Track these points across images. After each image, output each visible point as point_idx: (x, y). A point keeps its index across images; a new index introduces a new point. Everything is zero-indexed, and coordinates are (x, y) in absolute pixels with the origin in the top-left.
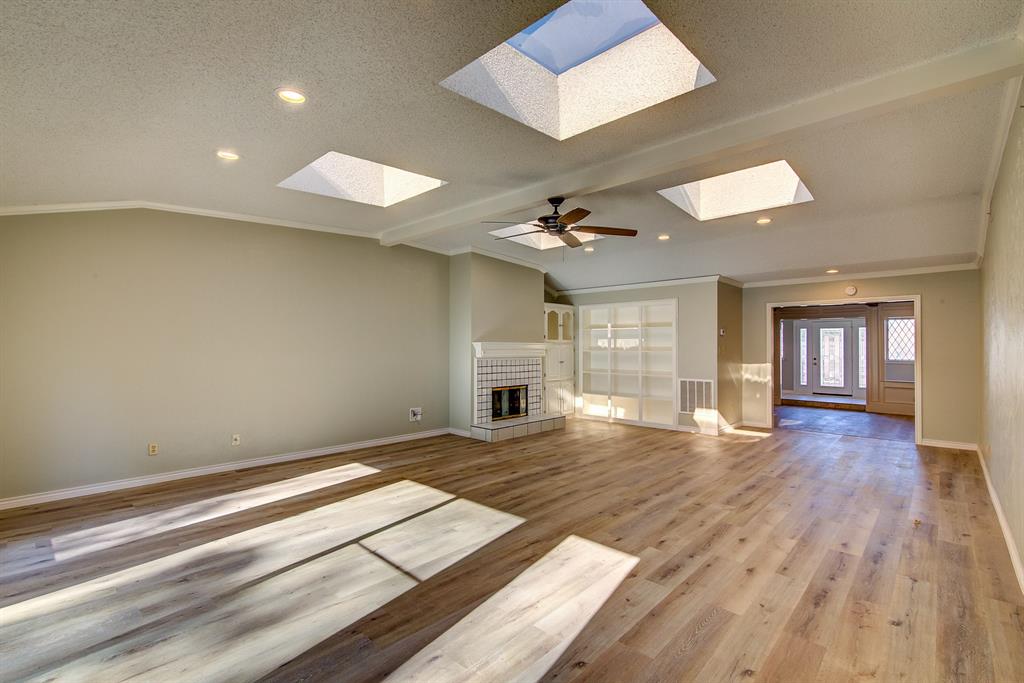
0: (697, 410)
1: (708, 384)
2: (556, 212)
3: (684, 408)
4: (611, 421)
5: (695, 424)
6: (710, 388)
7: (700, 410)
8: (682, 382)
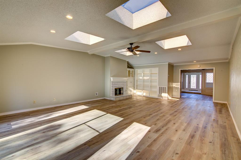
2: (131, 47)
3: (160, 93)
4: (142, 96)
5: (162, 97)
6: (166, 88)
7: (163, 93)
8: (159, 87)
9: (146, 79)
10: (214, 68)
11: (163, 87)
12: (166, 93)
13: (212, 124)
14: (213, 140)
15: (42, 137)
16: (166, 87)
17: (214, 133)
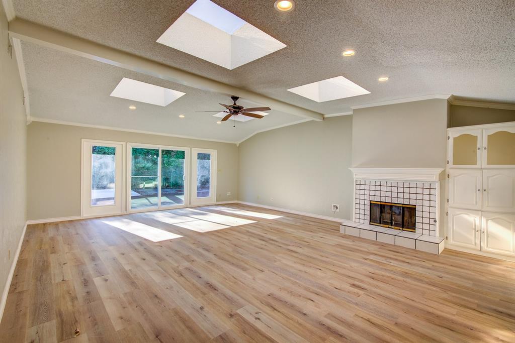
2: (235, 104)
13: (76, 302)
14: (62, 267)
17: (63, 280)
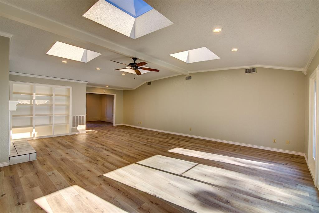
0: (78, 126)
1: (83, 117)
3: (73, 126)
4: (34, 139)
5: (78, 131)
6: (83, 118)
7: (80, 125)
8: (73, 117)
9: (39, 105)
10: (115, 95)
11: (80, 117)
12: (84, 124)
15: (238, 198)
16: (84, 116)
